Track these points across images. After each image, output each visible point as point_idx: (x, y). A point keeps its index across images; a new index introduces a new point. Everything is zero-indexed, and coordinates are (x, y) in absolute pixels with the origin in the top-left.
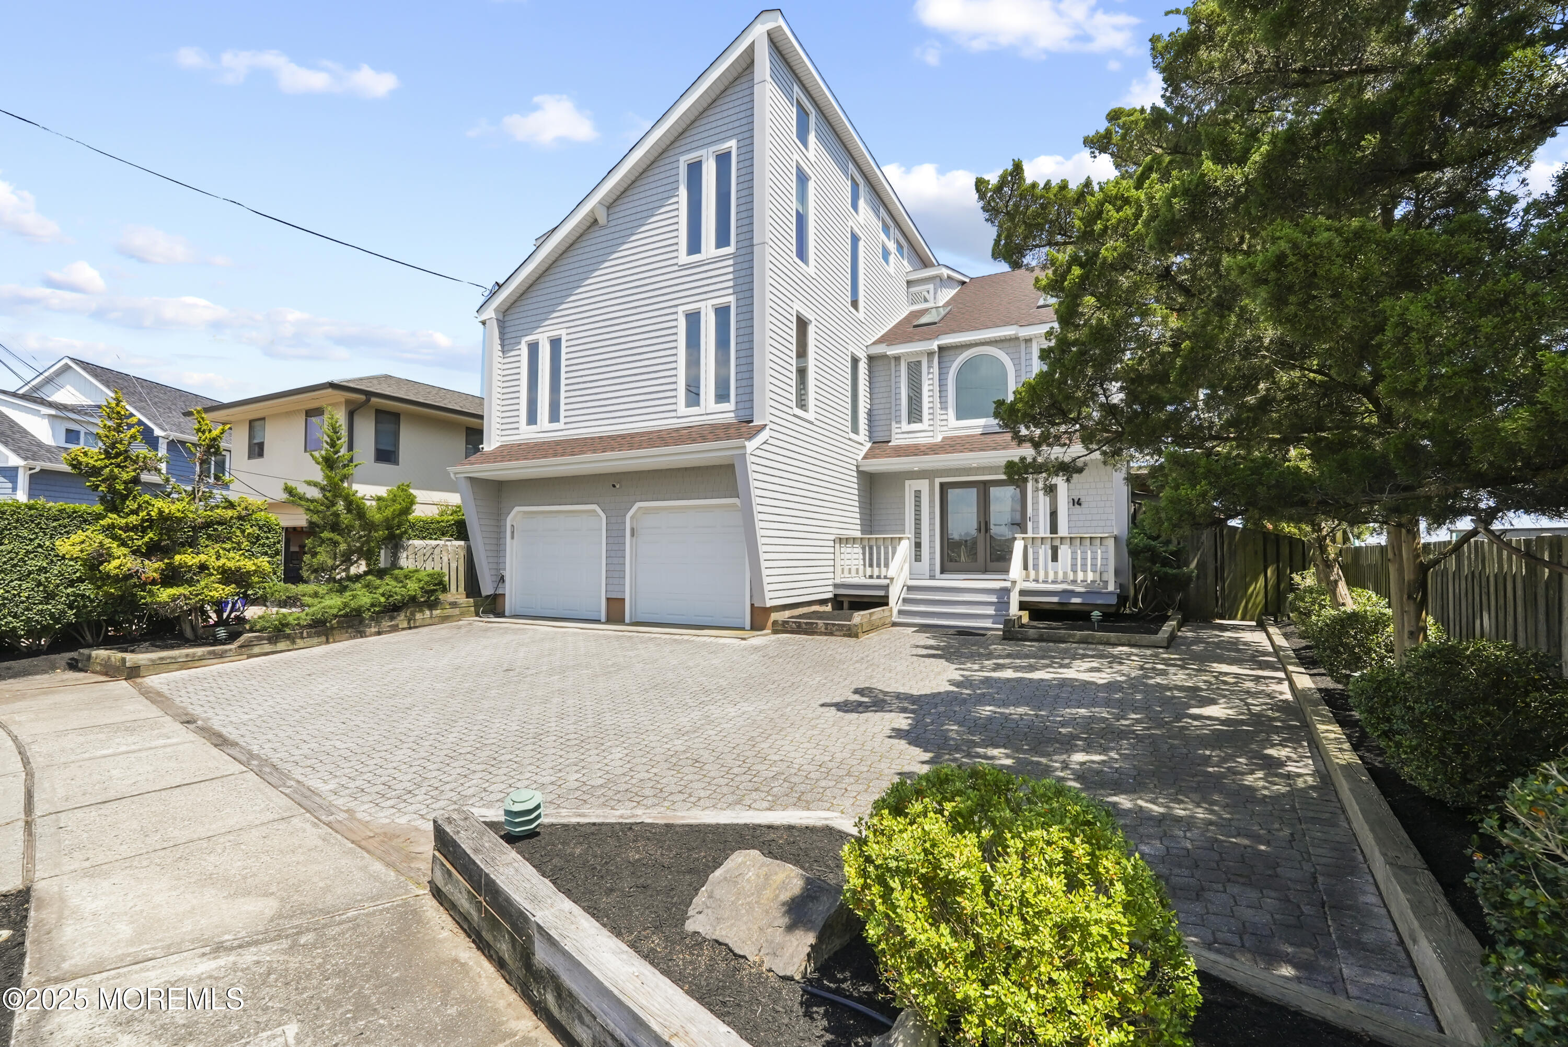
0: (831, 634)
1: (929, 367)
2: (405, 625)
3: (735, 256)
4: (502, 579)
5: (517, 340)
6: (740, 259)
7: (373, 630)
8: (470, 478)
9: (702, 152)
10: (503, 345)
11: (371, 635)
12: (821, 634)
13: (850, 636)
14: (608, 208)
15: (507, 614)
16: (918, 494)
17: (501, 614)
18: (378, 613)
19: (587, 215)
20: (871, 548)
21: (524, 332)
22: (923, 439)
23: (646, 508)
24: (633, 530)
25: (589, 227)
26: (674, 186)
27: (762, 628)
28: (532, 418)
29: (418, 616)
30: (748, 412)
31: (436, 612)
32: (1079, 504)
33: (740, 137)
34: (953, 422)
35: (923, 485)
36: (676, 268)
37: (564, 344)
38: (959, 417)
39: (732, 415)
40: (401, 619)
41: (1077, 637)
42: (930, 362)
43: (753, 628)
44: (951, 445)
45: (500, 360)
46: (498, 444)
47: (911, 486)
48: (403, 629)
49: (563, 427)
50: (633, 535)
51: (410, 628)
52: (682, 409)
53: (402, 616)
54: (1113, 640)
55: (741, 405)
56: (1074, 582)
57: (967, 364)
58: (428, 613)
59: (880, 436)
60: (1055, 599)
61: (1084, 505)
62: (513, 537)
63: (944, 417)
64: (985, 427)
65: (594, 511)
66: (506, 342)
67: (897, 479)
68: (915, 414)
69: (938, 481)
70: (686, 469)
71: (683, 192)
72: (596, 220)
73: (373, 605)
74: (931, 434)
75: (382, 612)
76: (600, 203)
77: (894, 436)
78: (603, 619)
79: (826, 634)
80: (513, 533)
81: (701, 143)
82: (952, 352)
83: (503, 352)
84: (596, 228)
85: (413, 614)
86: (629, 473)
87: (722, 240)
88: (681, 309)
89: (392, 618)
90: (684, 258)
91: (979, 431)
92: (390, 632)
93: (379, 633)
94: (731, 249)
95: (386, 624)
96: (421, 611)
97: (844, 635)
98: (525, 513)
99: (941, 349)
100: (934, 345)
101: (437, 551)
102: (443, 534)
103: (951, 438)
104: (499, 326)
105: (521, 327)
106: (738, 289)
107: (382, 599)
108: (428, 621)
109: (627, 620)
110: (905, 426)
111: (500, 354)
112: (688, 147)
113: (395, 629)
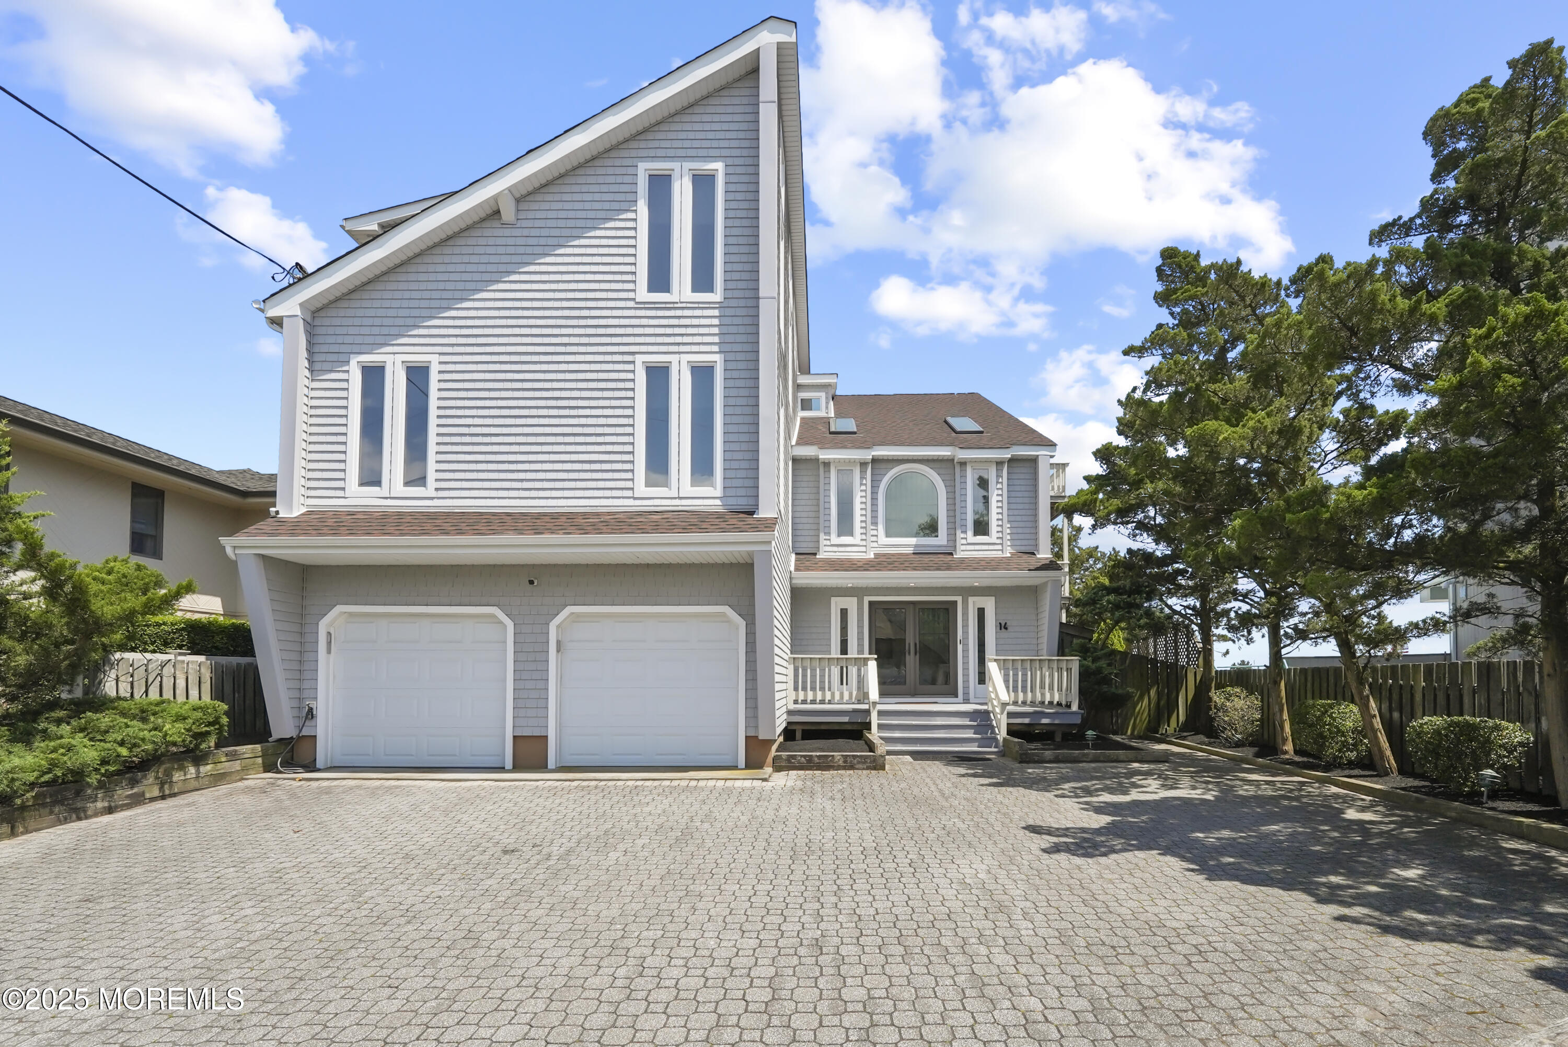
0: (852, 767)
1: (862, 478)
2: (156, 792)
3: (721, 306)
4: (311, 714)
5: (342, 358)
6: (729, 312)
7: (100, 805)
8: (263, 557)
9: (675, 165)
10: (311, 361)
11: (96, 815)
12: (839, 768)
13: (875, 768)
14: (518, 201)
15: (319, 764)
16: (844, 613)
17: (311, 767)
18: (109, 775)
19: (486, 201)
20: (804, 670)
21: (356, 348)
22: (855, 554)
23: (578, 615)
24: (559, 643)
25: (483, 220)
26: (630, 197)
27: (760, 766)
28: (371, 478)
29: (177, 776)
30: (751, 501)
31: (206, 769)
32: (1006, 628)
33: (730, 161)
34: (883, 539)
35: (851, 603)
36: (631, 304)
37: (434, 377)
38: (888, 535)
39: (718, 502)
40: (149, 785)
41: (1091, 756)
42: (863, 472)
43: (748, 766)
44: (883, 562)
45: (306, 382)
46: (304, 510)
47: (837, 604)
48: (152, 800)
49: (433, 494)
50: (558, 651)
51: (163, 797)
52: (641, 488)
53: (151, 778)
54: (1122, 758)
55: (731, 492)
56: (1043, 703)
57: (895, 479)
58: (192, 770)
59: (805, 547)
60: (1027, 721)
61: (1010, 629)
62: (329, 651)
63: (875, 533)
64: (916, 546)
65: (493, 616)
66: (317, 358)
67: (824, 594)
68: (846, 527)
69: (867, 599)
70: (648, 566)
71: (643, 209)
72: (498, 212)
73: (104, 762)
74: (863, 549)
75: (118, 773)
76: (510, 189)
77: (822, 548)
78: (509, 764)
79: (844, 768)
80: (329, 643)
81: (671, 153)
82: (883, 466)
83: (311, 370)
84: (496, 224)
85: (168, 774)
86: (555, 566)
87: (702, 281)
88: (639, 359)
89: (134, 782)
90: (643, 294)
91: (910, 550)
92: (129, 806)
93: (110, 810)
94: (716, 296)
95: (123, 793)
96: (182, 768)
97: (868, 768)
98: (351, 614)
99: (875, 460)
100: (868, 455)
101: (169, 670)
102: (166, 644)
103: (884, 555)
104: (306, 331)
105: (348, 339)
106: (727, 347)
107: (124, 752)
108: (194, 784)
109: (551, 764)
110: (835, 539)
111: (307, 373)
112: (652, 153)
113: (138, 800)
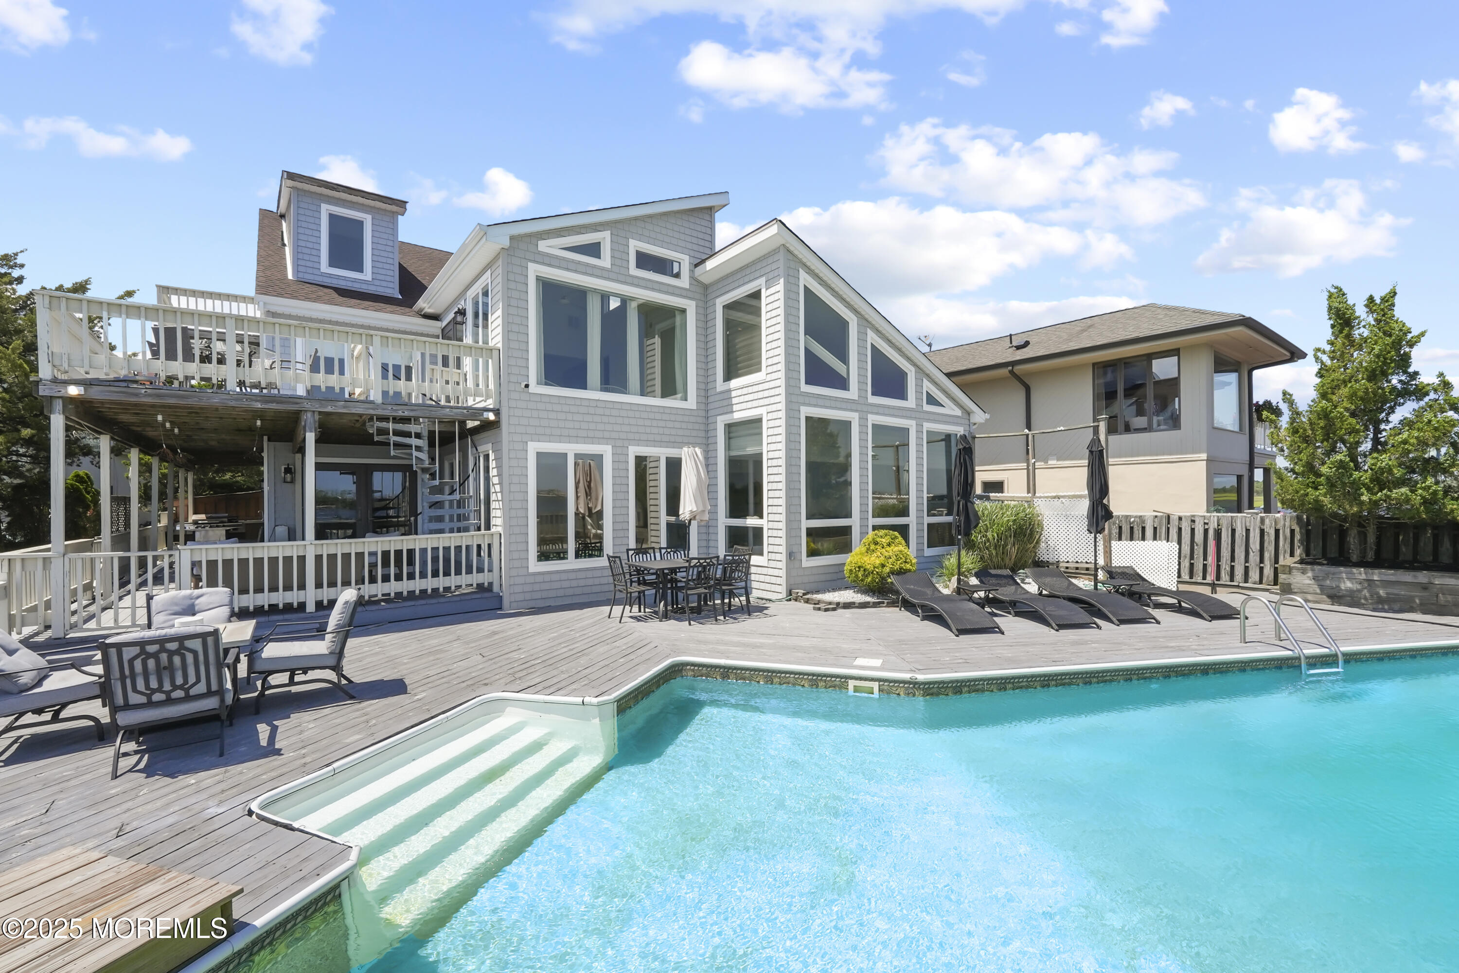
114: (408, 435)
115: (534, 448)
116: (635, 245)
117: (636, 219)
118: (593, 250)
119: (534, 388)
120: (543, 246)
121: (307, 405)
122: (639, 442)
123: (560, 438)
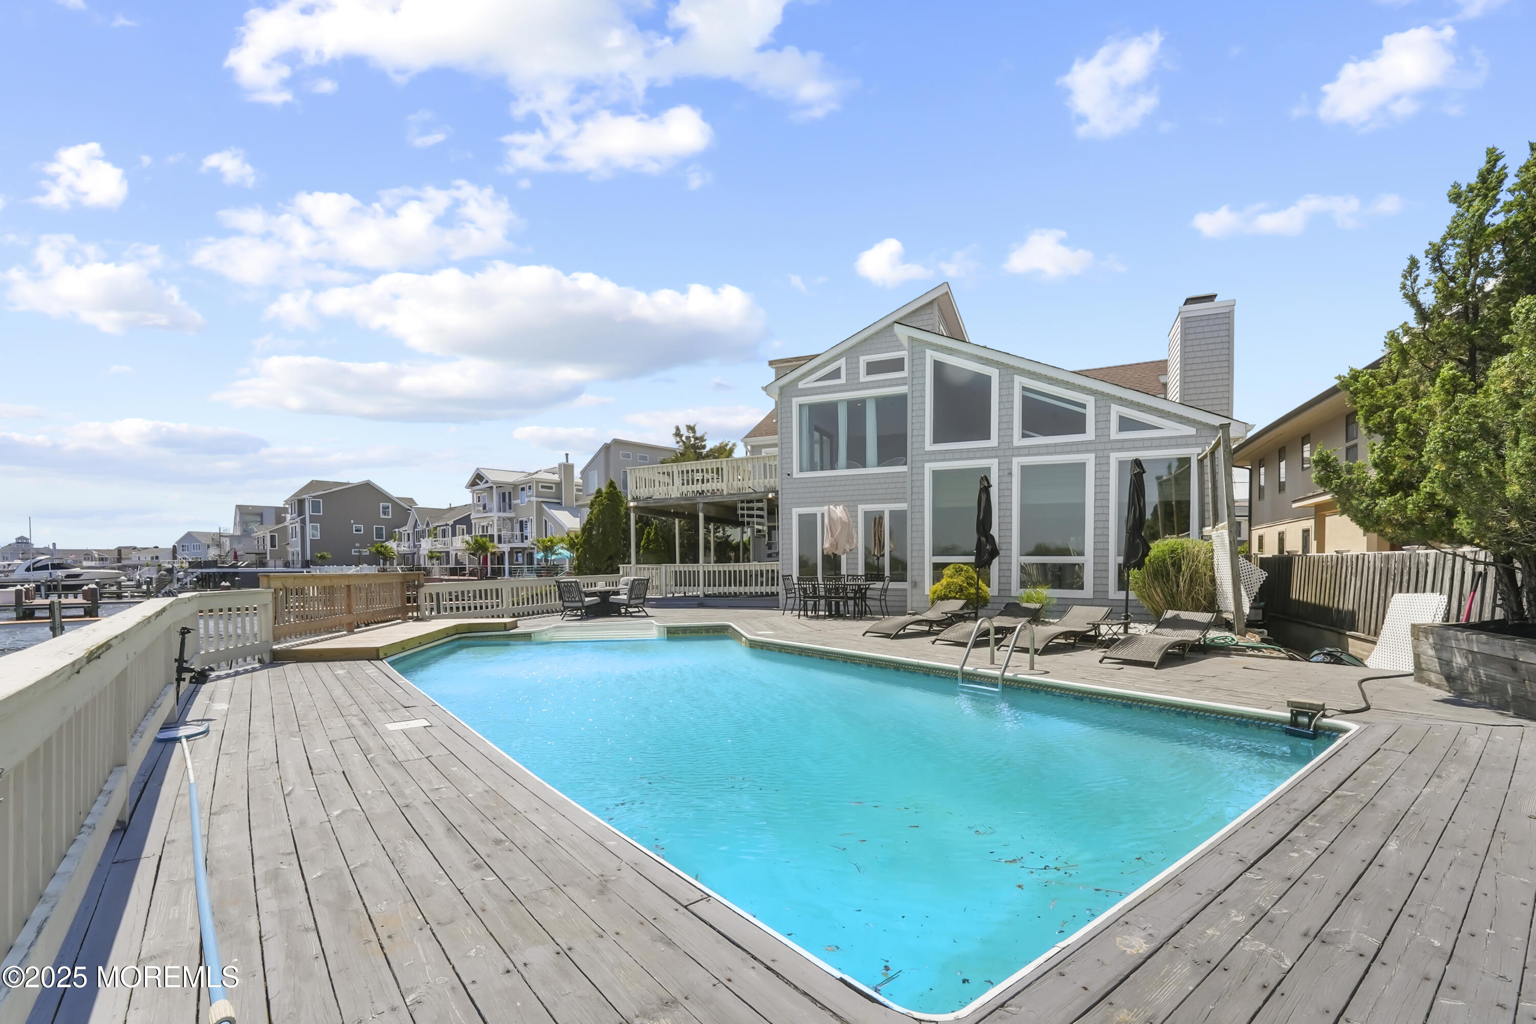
114: (752, 509)
115: (796, 511)
116: (864, 360)
117: (865, 340)
118: (836, 374)
119: (796, 474)
120: (801, 385)
121: (699, 500)
122: (866, 502)
123: (811, 504)
